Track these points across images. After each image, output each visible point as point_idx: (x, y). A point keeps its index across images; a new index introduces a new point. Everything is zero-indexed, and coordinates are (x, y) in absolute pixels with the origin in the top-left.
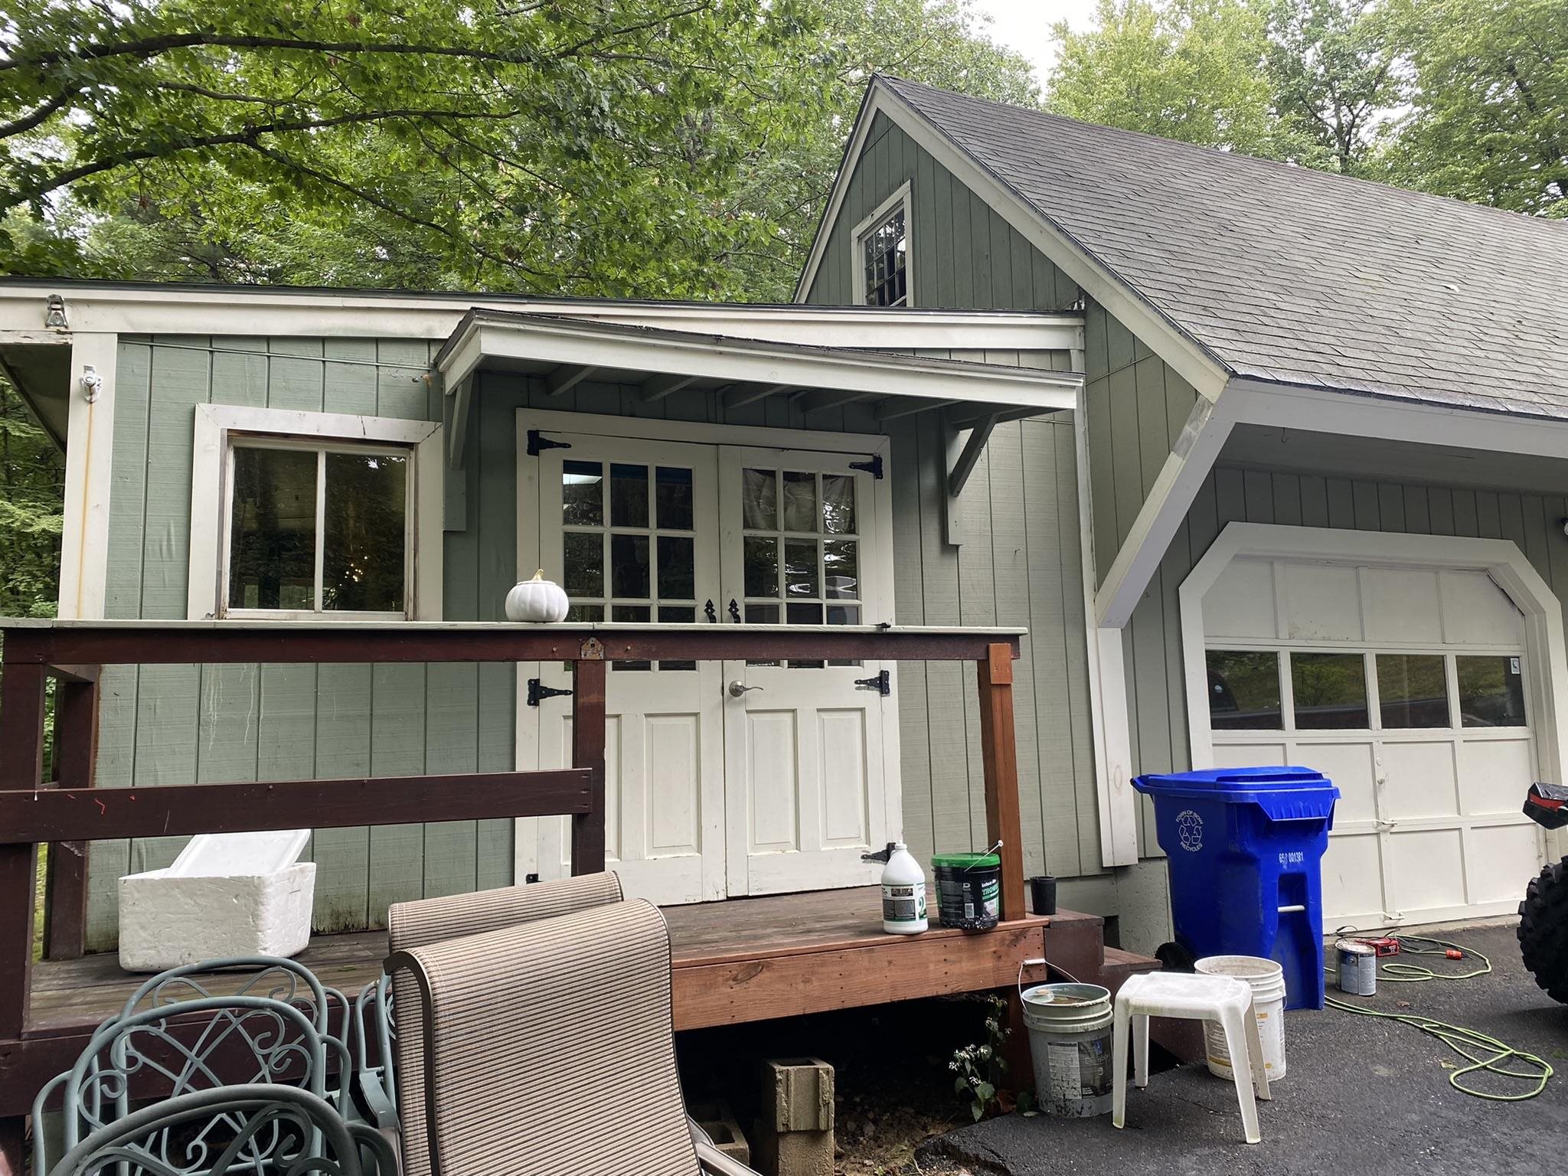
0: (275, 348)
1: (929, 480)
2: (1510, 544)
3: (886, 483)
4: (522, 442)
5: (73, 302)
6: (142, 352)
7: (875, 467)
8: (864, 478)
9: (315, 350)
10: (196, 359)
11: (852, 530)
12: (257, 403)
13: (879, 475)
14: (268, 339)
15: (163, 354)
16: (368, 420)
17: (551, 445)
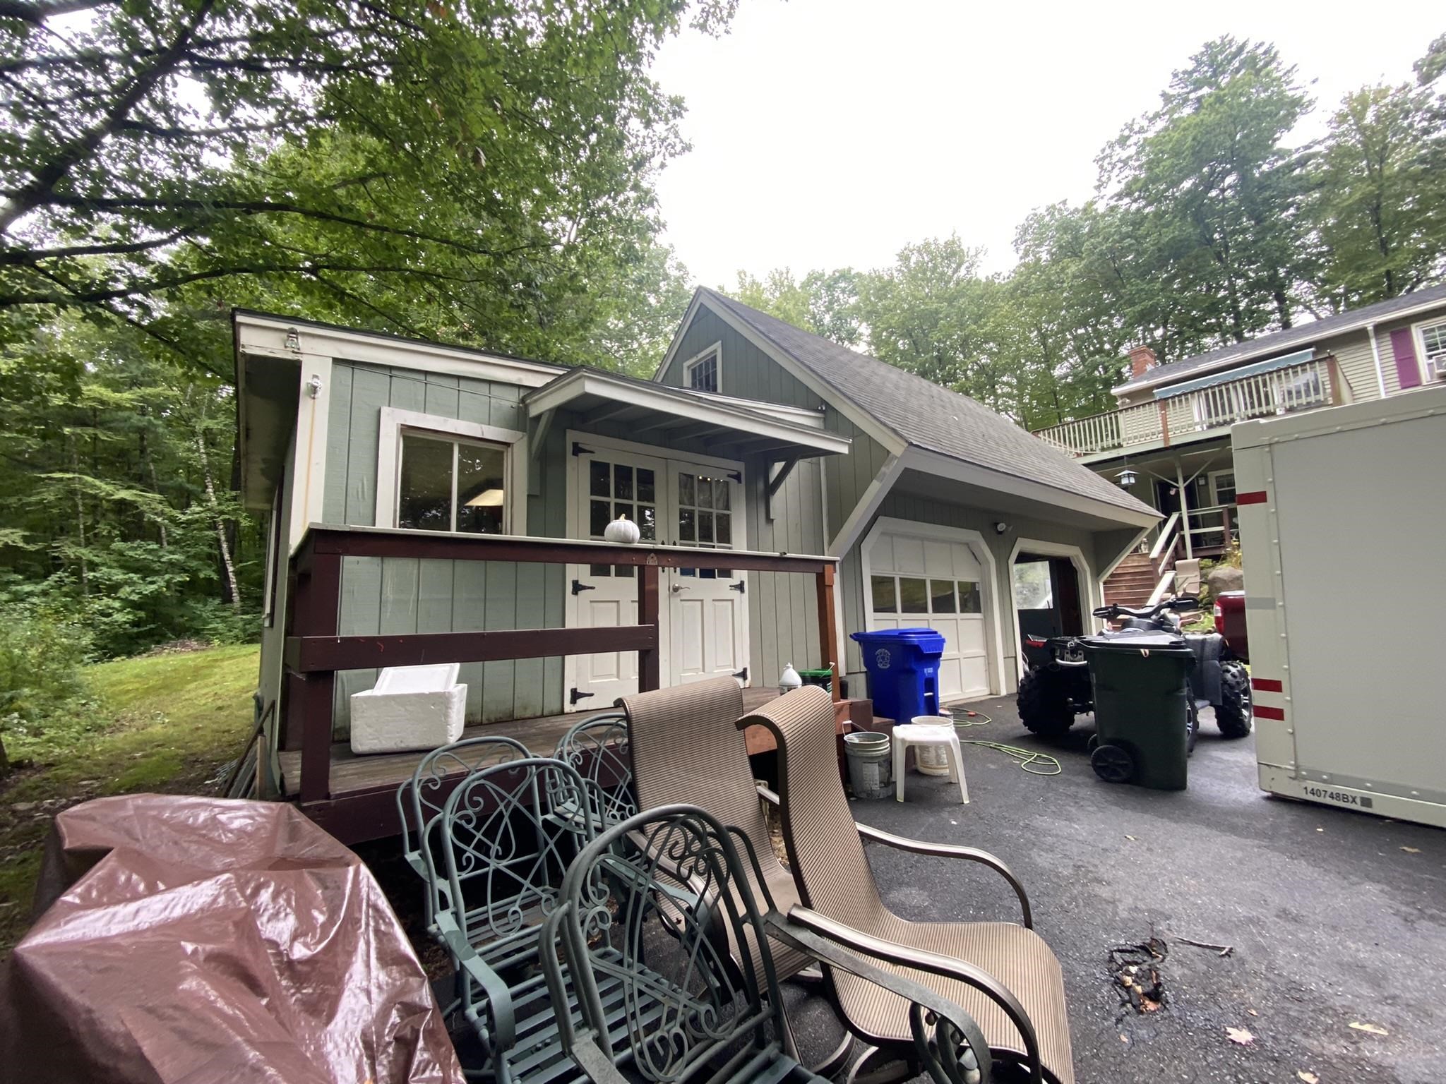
0: (430, 379)
1: (761, 486)
2: (978, 533)
3: (743, 487)
4: (569, 448)
5: (304, 334)
6: (346, 372)
7: (738, 477)
8: (733, 482)
9: (453, 383)
10: (382, 378)
11: (727, 507)
12: (418, 410)
13: (740, 481)
14: (426, 373)
15: (360, 374)
16: (485, 427)
17: (584, 451)
